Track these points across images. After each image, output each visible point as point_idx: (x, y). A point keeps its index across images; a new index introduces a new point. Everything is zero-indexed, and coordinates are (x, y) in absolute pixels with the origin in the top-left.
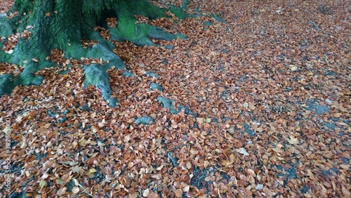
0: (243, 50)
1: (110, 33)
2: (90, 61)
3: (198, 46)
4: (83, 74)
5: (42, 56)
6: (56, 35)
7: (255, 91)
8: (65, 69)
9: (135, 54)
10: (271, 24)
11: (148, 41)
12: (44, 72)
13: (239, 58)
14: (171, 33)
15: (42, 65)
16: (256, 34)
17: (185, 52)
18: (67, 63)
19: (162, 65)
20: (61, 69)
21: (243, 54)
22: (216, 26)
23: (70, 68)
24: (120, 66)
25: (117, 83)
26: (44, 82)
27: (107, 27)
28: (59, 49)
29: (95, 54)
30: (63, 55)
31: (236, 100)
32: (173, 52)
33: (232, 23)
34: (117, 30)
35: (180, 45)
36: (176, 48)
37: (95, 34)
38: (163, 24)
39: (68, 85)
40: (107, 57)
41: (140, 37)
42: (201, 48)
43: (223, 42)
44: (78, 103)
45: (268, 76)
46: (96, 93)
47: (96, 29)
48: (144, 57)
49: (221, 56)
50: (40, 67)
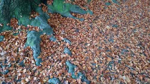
0: (127, 27)
1: (48, 8)
2: (32, 28)
3: (99, 20)
4: (26, 37)
5: (5, 22)
6: (14, 10)
7: (132, 65)
8: (17, 32)
9: (61, 23)
10: (147, 7)
11: (70, 15)
12: (5, 33)
13: (124, 33)
14: (84, 10)
15: (4, 29)
16: (137, 15)
17: (90, 25)
18: (19, 28)
19: (75, 33)
20: (15, 32)
21: (127, 30)
22: (112, 6)
23: (20, 32)
24: (49, 33)
25: (45, 46)
26: (4, 39)
27: (46, 5)
28: (16, 18)
29: (35, 23)
30: (17, 23)
31: (118, 71)
32: (83, 24)
33: (123, 5)
34: (52, 7)
35: (88, 19)
36: (85, 21)
37: (39, 9)
38: (80, 3)
39: (16, 44)
40: (42, 26)
41: (65, 12)
42: (101, 22)
43: (115, 19)
44: (19, 58)
45: (141, 51)
46: (31, 53)
47: (40, 5)
48: (65, 26)
49: (112, 30)
50: (3, 30)
